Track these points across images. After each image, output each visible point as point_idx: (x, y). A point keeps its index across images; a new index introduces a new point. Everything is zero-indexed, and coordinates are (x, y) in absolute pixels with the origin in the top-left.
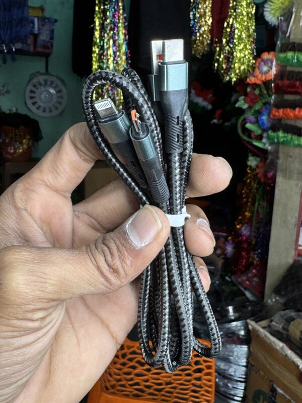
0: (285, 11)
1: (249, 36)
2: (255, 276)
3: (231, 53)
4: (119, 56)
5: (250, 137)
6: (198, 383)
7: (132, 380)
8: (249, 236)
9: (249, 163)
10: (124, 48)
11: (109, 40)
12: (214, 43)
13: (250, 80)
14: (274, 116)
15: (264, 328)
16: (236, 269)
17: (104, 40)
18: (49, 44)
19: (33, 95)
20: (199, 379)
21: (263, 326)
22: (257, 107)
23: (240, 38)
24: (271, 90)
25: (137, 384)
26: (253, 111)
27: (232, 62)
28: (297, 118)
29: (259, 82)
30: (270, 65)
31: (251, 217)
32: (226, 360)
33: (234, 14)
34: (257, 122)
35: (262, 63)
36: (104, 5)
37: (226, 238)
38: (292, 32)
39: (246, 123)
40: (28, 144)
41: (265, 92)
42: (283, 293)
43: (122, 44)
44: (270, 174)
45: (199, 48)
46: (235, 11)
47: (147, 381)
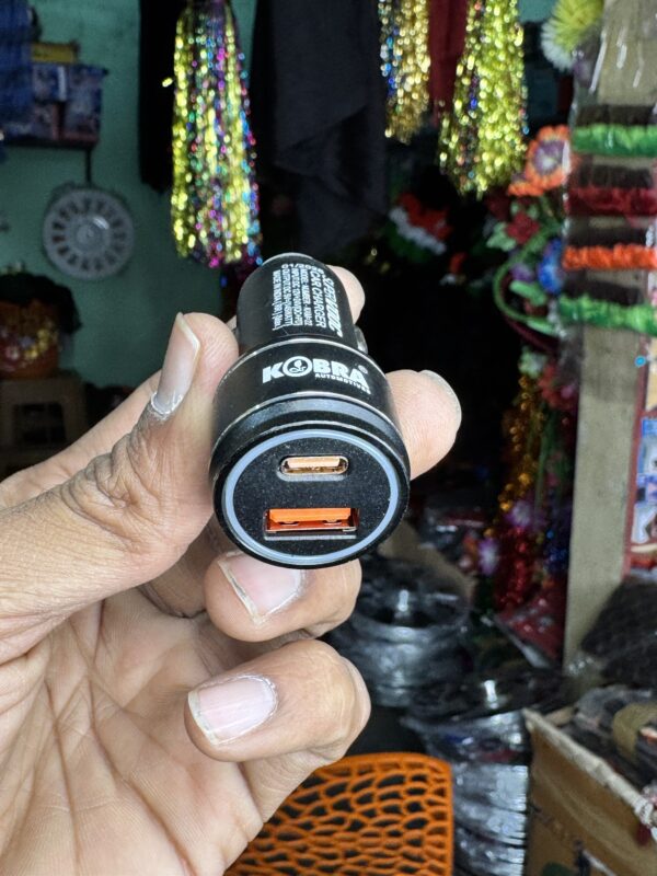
0: (586, 38)
1: (511, 94)
2: (544, 613)
3: (473, 130)
4: (230, 144)
5: (522, 310)
6: (415, 851)
7: (270, 848)
8: (529, 528)
9: (524, 368)
10: (240, 127)
11: (206, 111)
12: (435, 111)
13: (517, 189)
14: (571, 264)
15: (560, 727)
16: (502, 600)
17: (195, 112)
18: (92, 122)
19: (59, 233)
20: (416, 843)
21: (557, 722)
22: (535, 245)
23: (491, 99)
24: (562, 210)
25: (283, 857)
26: (524, 254)
27: (474, 150)
28: (617, 266)
29: (535, 192)
30: (557, 153)
31: (532, 487)
32: (482, 799)
33: (478, 47)
34: (534, 279)
35: (541, 152)
36: (196, 35)
37: (481, 532)
38: (603, 82)
39: (512, 280)
40: (50, 340)
41: (550, 213)
42: (600, 648)
43: (236, 120)
44: (568, 391)
45: (404, 122)
46: (479, 41)
47: (303, 850)
